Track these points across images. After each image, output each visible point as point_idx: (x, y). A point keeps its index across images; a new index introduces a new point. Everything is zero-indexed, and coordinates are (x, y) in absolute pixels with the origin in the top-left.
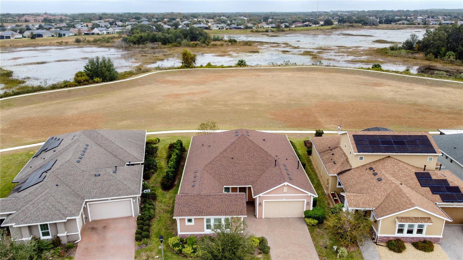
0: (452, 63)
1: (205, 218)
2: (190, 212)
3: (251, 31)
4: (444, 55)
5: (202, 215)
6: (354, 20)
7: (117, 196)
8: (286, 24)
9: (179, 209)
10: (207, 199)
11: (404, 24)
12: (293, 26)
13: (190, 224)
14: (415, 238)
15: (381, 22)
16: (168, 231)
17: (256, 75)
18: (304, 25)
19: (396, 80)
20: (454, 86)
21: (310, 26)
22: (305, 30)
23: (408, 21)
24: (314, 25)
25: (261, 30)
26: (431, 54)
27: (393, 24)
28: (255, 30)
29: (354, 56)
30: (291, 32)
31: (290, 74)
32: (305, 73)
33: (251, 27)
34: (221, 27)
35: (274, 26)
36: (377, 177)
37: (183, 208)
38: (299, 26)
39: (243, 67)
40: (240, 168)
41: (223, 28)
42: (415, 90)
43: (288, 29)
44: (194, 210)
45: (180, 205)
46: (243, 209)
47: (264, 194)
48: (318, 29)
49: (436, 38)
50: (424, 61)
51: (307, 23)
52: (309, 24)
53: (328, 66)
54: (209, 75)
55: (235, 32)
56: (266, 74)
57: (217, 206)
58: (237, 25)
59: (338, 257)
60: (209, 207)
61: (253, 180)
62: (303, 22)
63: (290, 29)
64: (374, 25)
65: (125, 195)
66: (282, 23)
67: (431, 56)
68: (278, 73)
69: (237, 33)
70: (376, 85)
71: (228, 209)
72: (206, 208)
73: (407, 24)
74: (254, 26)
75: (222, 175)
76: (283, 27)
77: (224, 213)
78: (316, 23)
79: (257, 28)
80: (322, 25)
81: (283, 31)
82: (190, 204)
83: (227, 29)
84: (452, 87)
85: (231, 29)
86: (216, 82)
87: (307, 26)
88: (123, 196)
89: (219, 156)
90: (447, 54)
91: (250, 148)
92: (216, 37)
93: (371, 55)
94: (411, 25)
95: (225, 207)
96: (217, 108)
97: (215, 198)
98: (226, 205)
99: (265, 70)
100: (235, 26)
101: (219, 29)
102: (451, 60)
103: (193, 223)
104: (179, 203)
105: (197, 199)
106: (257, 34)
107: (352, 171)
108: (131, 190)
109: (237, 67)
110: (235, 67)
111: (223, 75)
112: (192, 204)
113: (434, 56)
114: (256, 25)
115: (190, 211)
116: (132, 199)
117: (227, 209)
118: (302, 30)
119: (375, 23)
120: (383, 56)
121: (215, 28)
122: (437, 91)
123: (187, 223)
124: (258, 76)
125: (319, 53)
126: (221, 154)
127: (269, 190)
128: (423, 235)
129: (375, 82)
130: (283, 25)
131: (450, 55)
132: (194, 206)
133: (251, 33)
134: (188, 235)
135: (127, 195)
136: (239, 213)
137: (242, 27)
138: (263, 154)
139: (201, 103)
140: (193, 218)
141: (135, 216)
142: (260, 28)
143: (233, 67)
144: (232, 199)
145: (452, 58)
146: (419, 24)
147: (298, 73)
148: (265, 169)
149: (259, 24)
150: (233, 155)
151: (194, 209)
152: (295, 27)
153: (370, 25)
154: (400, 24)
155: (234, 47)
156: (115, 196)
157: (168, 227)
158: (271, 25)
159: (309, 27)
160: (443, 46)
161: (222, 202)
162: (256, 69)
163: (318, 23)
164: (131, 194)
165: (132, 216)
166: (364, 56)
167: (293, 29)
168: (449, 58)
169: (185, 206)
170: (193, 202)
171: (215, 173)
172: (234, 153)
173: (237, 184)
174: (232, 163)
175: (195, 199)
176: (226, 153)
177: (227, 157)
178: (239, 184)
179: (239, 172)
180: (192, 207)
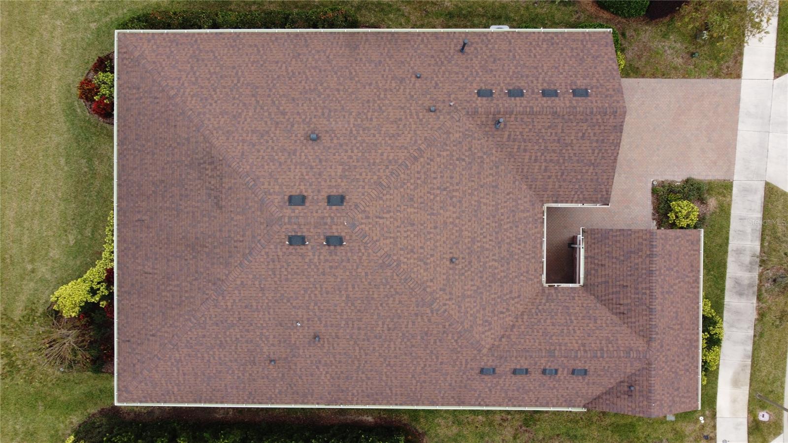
10: (664, 333)
37: (680, 390)
40: (489, 237)
44: (686, 362)
45: (676, 398)
57: (679, 305)
60: (681, 324)
72: (684, 331)
75: (511, 292)
82: (673, 375)
95: (682, 283)
104: (670, 404)
105: (664, 359)
112: (673, 370)
115: (688, 370)
132: (678, 362)
150: (442, 259)
151: (683, 363)
169: (676, 385)
170: (668, 369)
171: (502, 313)
172: (432, 256)
173: (539, 246)
174: (470, 263)
175: (664, 365)
176: (431, 281)
177: (448, 280)
178: (539, 241)
179: (503, 240)
180: (681, 367)
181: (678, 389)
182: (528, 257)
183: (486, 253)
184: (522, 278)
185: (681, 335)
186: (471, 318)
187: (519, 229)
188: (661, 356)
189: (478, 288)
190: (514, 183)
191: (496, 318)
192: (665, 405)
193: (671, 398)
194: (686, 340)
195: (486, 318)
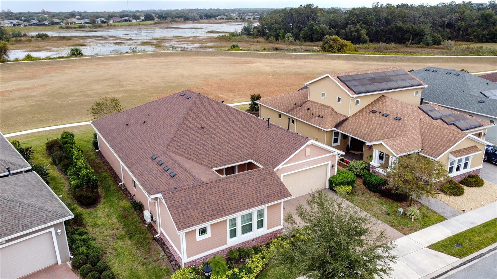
0: (292, 44)
1: (228, 218)
2: (204, 215)
3: (60, 28)
4: (284, 37)
5: (222, 216)
6: (174, 16)
7: (22, 231)
8: (102, 19)
9: (181, 215)
10: (218, 187)
11: (223, 19)
12: (111, 22)
13: (204, 237)
14: (461, 175)
15: (201, 18)
16: (150, 267)
17: (102, 64)
18: (124, 20)
19: (262, 58)
20: (315, 58)
21: (130, 21)
22: (125, 26)
23: (226, 16)
24: (135, 21)
25: (73, 25)
26: (272, 37)
27: (213, 20)
28: (65, 27)
29: (199, 44)
30: (110, 27)
31: (145, 60)
32: (162, 58)
33: (58, 23)
34: (17, 23)
35: (88, 22)
36: (391, 118)
37: (187, 211)
38: (118, 22)
39: (80, 57)
40: (221, 140)
41: (20, 25)
42: (286, 64)
43: (106, 24)
44: (208, 209)
45: (180, 208)
46: (281, 188)
47: (283, 165)
48: (140, 24)
49: (273, 21)
50: (268, 44)
51: (126, 18)
52: (128, 19)
53: (184, 50)
54: (36, 69)
55: (38, 29)
56: (114, 62)
57: (240, 193)
58: (38, 21)
59: (413, 221)
60: (231, 199)
61: (248, 152)
62: (121, 18)
63: (108, 25)
64: (195, 20)
65: (38, 225)
66: (97, 18)
67: (272, 39)
68: (130, 61)
69: (41, 30)
70: (245, 62)
71: (260, 194)
72: (226, 202)
73: (225, 19)
74: (61, 22)
75: (200, 154)
76: (99, 22)
77: (258, 201)
78: (136, 18)
79: (66, 24)
80: (143, 20)
81: (100, 27)
82: (195, 202)
83: (25, 26)
84: (314, 59)
85: (31, 25)
86: (52, 74)
87: (126, 21)
88: (34, 226)
89: (181, 128)
90: (285, 36)
91: (218, 110)
92: (16, 32)
93: (215, 42)
94: (230, 19)
95: (254, 192)
96: (76, 99)
97: (231, 182)
98: (253, 188)
99: (111, 58)
100: (36, 21)
101: (14, 25)
102: (291, 41)
103: (208, 235)
104: (175, 205)
105: (203, 192)
106: (68, 30)
107: (349, 120)
108: (49, 212)
109: (70, 57)
110: (68, 57)
111: (57, 68)
112: (199, 201)
113: (275, 38)
114: (64, 21)
115: (203, 213)
116: (52, 230)
117: (258, 195)
118: (122, 26)
119: (196, 18)
120: (228, 42)
121: (8, 25)
122: (305, 63)
123: (199, 238)
124: (106, 64)
125: (160, 42)
126: (181, 124)
127: (289, 156)
128: (469, 170)
129: (243, 60)
130: (99, 20)
131: (289, 37)
132: (205, 203)
133: (60, 29)
134: (201, 258)
135: (45, 223)
136: (279, 195)
137: (46, 23)
138: (241, 116)
139: (46, 98)
140: (207, 225)
141: (62, 262)
142: (71, 24)
143: (66, 58)
144: (256, 177)
145: (291, 39)
146: (236, 19)
147: (154, 58)
148: (255, 135)
149: (68, 20)
150: (201, 124)
151: (206, 208)
152: (113, 22)
153: (192, 21)
154: (220, 19)
155: (48, 42)
156: (17, 232)
157: (145, 261)
158: (83, 20)
159: (129, 23)
160: (280, 29)
161: (245, 186)
162: (99, 58)
163: (139, 19)
164: (52, 220)
165: (57, 264)
166: (208, 43)
167: (112, 24)
168: (289, 39)
169: (189, 206)
170: (198, 197)
171: (188, 152)
172: (200, 120)
173: (230, 162)
174: (205, 134)
175: (199, 193)
176: (189, 122)
177: (193, 128)
178: (233, 162)
179: (223, 146)
180: (203, 206)
181: (187, 209)
182: (222, 158)
183: (213, 140)
184: (210, 158)
185: (223, 201)
186: (179, 140)
187: (232, 152)
188: (204, 189)
189: (195, 140)
190: (251, 145)
191: (184, 150)
192: (173, 202)
193: (179, 205)
194: (222, 205)
195: (182, 147)
